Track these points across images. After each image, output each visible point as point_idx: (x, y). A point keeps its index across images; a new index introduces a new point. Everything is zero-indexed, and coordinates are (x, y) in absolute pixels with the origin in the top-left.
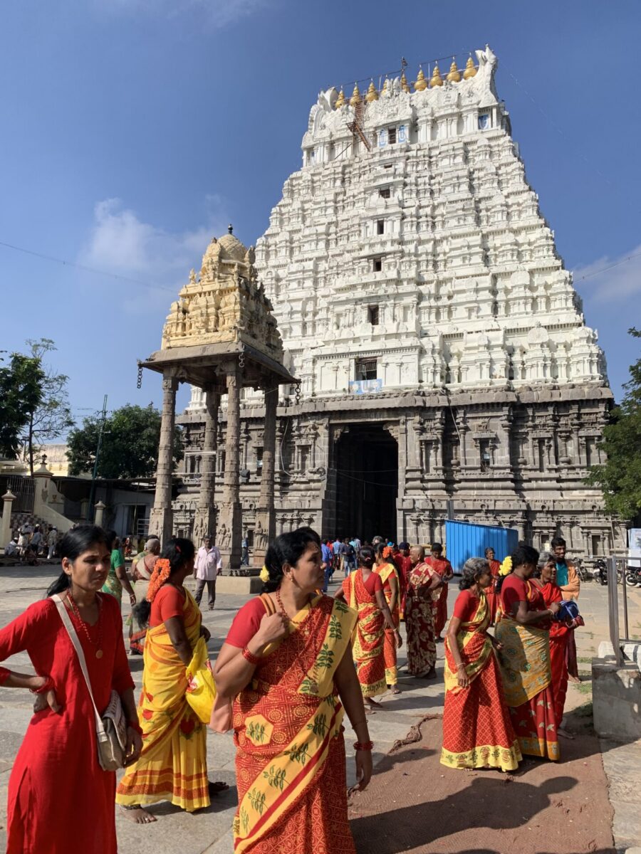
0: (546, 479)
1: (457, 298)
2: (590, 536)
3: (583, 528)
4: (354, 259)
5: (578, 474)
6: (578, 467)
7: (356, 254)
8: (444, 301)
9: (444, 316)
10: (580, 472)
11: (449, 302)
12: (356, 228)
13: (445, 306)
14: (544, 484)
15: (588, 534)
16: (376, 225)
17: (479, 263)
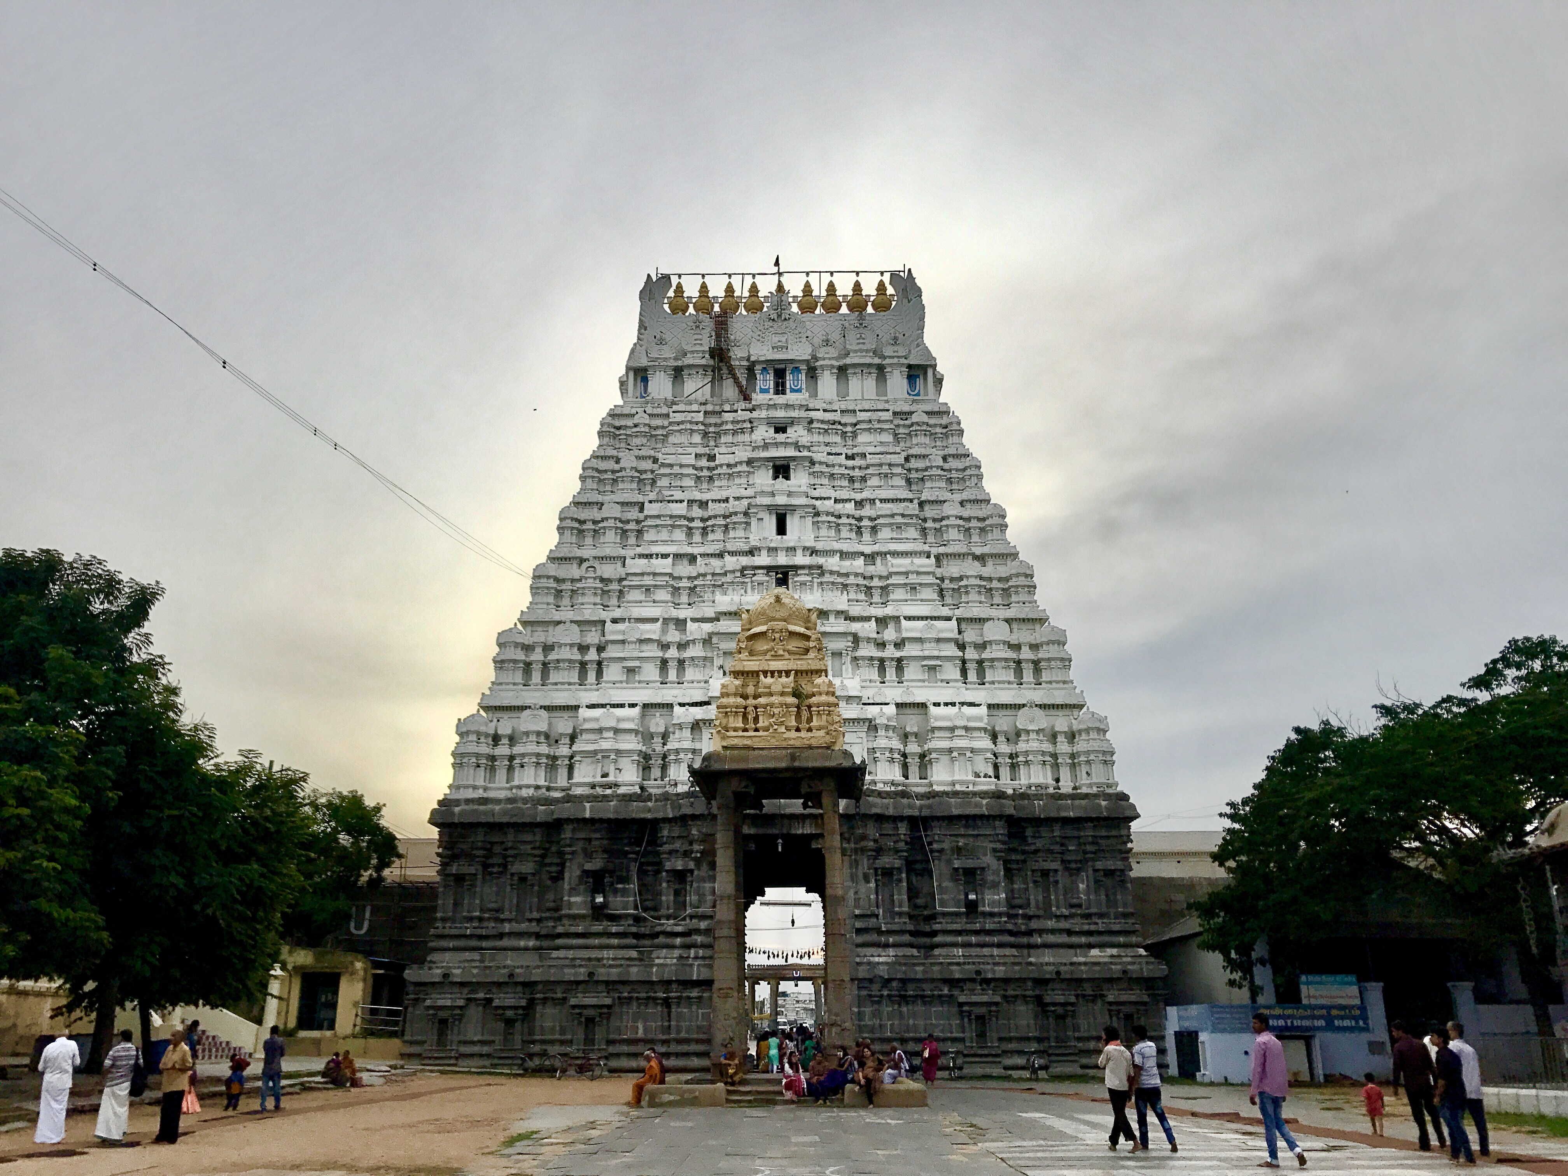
0: (1053, 931)
1: (911, 650)
2: (1121, 1015)
3: (1110, 1003)
4: (744, 568)
5: (1097, 924)
6: (1095, 914)
7: (745, 561)
8: (890, 652)
9: (891, 673)
10: (1099, 921)
11: (898, 654)
12: (740, 518)
13: (892, 659)
14: (1051, 938)
15: (1119, 1011)
16: (774, 519)
17: (934, 600)
